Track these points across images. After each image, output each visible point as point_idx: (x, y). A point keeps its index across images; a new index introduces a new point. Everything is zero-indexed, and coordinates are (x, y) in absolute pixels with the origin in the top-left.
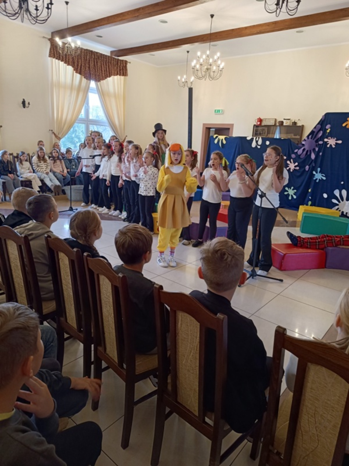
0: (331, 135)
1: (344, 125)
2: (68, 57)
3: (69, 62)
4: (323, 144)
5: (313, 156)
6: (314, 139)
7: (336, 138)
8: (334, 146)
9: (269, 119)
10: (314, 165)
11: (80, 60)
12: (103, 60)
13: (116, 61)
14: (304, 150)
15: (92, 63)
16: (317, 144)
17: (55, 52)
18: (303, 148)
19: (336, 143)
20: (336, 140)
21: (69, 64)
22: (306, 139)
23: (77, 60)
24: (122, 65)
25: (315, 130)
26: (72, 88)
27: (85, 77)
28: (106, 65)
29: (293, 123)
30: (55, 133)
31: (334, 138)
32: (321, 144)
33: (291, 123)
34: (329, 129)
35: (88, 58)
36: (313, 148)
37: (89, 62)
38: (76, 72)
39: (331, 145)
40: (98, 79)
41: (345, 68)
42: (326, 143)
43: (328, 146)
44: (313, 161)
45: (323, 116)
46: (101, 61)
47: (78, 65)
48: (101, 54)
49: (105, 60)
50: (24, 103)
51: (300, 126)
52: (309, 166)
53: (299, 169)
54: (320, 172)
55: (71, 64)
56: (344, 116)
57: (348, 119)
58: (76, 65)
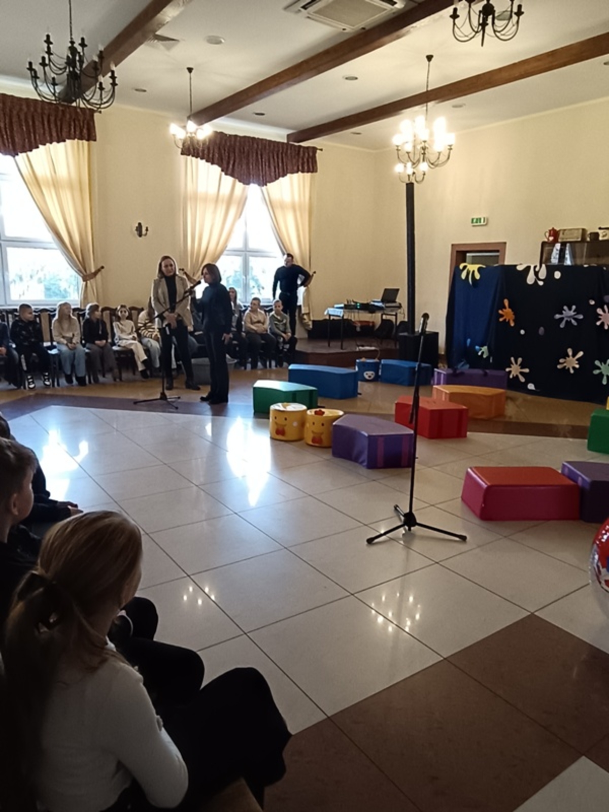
11: (233, 154)
12: (274, 149)
13: (295, 150)
15: (253, 156)
23: (227, 154)
24: (306, 154)
28: (278, 157)
35: (246, 150)
37: (248, 155)
46: (269, 153)
48: (270, 141)
49: (276, 149)
50: (140, 228)
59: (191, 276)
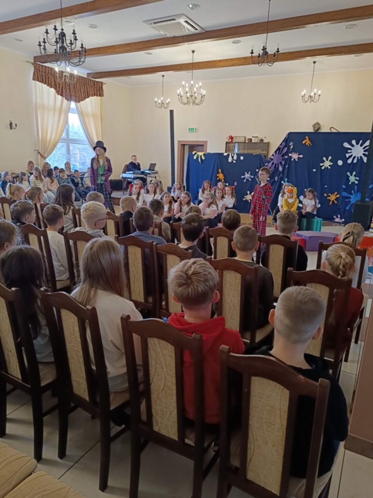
0: (294, 151)
1: (304, 142)
2: (50, 80)
3: (51, 84)
4: (288, 158)
5: (281, 169)
6: (280, 154)
7: (298, 153)
8: (297, 160)
9: (239, 137)
10: (282, 176)
13: (93, 83)
14: (273, 163)
16: (284, 158)
17: (39, 76)
18: (272, 162)
19: (299, 157)
20: (298, 155)
21: (51, 87)
22: (274, 154)
24: (98, 86)
25: (281, 147)
26: (54, 110)
27: (66, 99)
29: (260, 140)
30: (41, 152)
31: (296, 153)
32: (286, 159)
34: (292, 146)
36: (280, 162)
38: (58, 94)
39: (294, 159)
40: (78, 100)
41: (302, 96)
42: (291, 157)
43: (292, 160)
44: (281, 173)
46: (80, 84)
47: (59, 87)
49: (83, 81)
50: (11, 124)
51: (266, 143)
52: (278, 176)
53: (270, 180)
54: (287, 182)
55: (53, 86)
56: (303, 135)
57: (307, 137)
58: (58, 87)
59: (43, 154)
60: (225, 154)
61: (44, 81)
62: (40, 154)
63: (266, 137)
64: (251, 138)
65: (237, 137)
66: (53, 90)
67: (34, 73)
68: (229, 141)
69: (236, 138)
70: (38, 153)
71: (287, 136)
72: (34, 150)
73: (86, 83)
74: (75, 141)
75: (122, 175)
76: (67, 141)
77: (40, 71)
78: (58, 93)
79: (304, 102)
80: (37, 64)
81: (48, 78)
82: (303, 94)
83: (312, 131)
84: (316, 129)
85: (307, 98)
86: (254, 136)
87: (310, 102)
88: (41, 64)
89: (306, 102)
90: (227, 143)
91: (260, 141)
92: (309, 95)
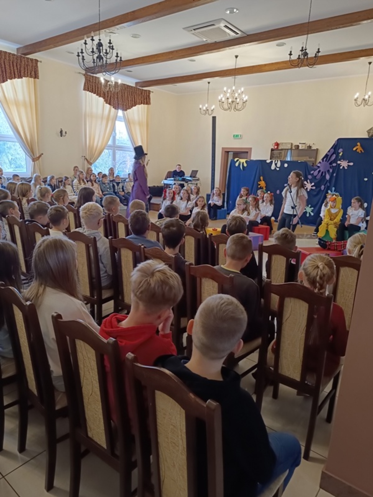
0: (343, 158)
1: (354, 149)
2: (99, 90)
3: (100, 94)
4: (336, 166)
5: (328, 177)
6: (328, 162)
7: (348, 160)
8: (346, 168)
9: (286, 143)
10: (329, 185)
16: (331, 166)
17: (89, 86)
18: (318, 170)
19: (348, 165)
20: (348, 162)
21: (100, 96)
22: (321, 161)
25: (329, 154)
26: (102, 118)
27: (113, 107)
29: (308, 146)
30: (87, 158)
31: (346, 161)
32: (334, 166)
33: (307, 147)
34: (342, 153)
36: (328, 169)
38: (106, 103)
39: (344, 167)
40: (125, 108)
41: (354, 99)
42: (339, 165)
43: (341, 168)
44: (328, 182)
45: (336, 142)
47: (108, 96)
50: (61, 132)
51: (314, 150)
52: (324, 185)
53: (316, 189)
54: (334, 191)
55: (102, 96)
56: (354, 141)
57: (359, 144)
58: (106, 96)
59: (89, 160)
60: (268, 161)
61: (94, 91)
62: (87, 160)
63: (315, 143)
64: (298, 144)
65: (283, 143)
66: (101, 100)
67: (85, 84)
68: (274, 147)
69: (282, 145)
70: (85, 159)
71: (337, 142)
72: (81, 156)
73: (134, 92)
74: (121, 148)
75: (164, 182)
76: (113, 148)
77: (90, 82)
78: (106, 101)
79: (356, 106)
80: (88, 75)
81: (98, 88)
82: (356, 97)
83: (366, 136)
84: (370, 135)
85: (361, 101)
86: (301, 142)
87: (364, 106)
88: (92, 75)
89: (359, 106)
90: (272, 150)
91: (308, 148)
92: (363, 98)
